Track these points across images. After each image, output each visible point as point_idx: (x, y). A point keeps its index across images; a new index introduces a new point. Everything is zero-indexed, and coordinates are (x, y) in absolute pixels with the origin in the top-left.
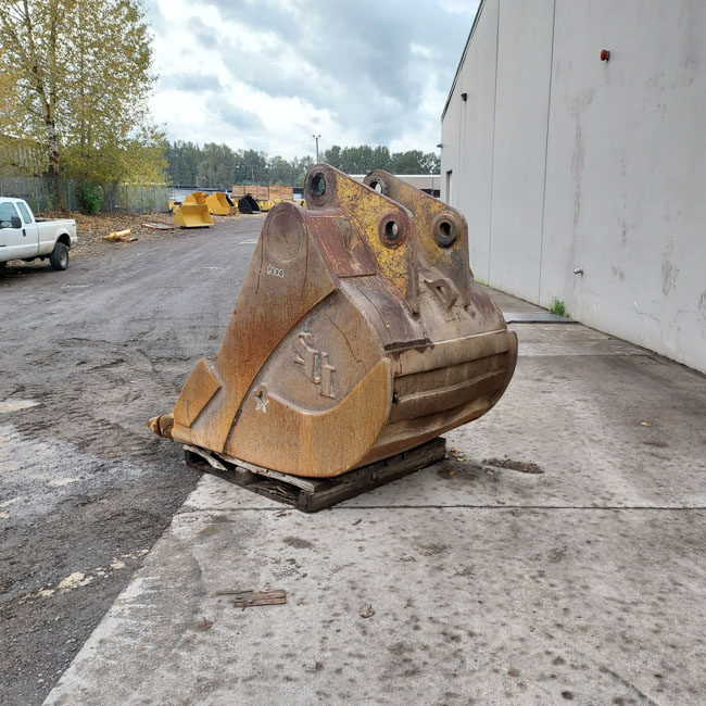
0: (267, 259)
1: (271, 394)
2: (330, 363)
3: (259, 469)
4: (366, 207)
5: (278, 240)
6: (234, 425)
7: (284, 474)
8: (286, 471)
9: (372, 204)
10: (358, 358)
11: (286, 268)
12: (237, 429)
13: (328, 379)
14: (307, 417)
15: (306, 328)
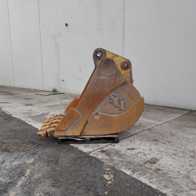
0: (100, 74)
1: (100, 113)
2: (123, 101)
3: (96, 136)
4: (116, 60)
5: (104, 69)
6: (85, 125)
7: (106, 135)
8: (107, 134)
9: (118, 59)
10: (133, 98)
11: (108, 76)
12: (86, 126)
13: (123, 105)
14: (115, 117)
15: (114, 93)
